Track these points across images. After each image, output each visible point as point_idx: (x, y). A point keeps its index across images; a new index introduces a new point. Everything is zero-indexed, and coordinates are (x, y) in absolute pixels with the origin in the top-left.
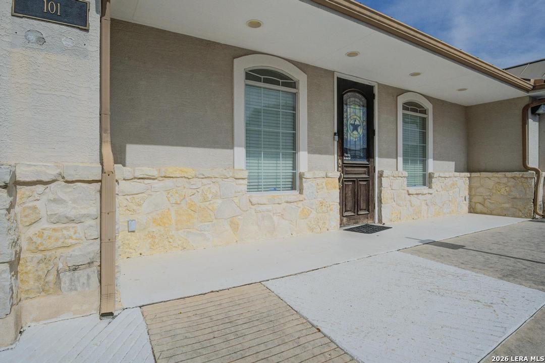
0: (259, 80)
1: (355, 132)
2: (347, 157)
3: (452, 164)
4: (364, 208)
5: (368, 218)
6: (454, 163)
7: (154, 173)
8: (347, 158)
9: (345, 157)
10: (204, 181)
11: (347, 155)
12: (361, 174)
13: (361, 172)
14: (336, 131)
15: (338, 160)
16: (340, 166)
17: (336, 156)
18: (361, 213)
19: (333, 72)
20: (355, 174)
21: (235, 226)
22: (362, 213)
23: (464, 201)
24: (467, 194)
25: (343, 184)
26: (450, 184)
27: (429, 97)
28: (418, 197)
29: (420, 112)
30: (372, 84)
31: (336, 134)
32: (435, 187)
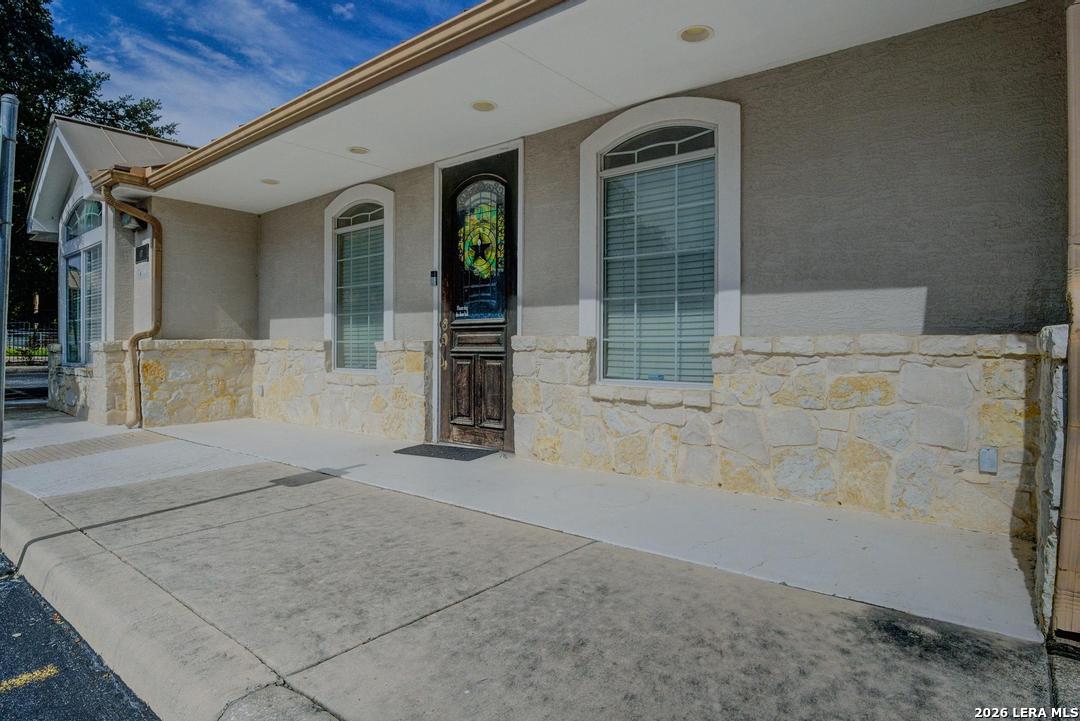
1: (480, 261)
2: (463, 312)
4: (496, 414)
5: (503, 439)
6: (922, 291)
8: (461, 315)
9: (459, 312)
10: (296, 353)
11: (461, 309)
12: (491, 344)
13: (490, 341)
15: (443, 319)
16: (445, 330)
17: (436, 312)
18: (486, 425)
20: (477, 344)
22: (492, 426)
23: (971, 474)
24: (1012, 437)
25: (451, 364)
26: (830, 380)
27: (725, 84)
28: (640, 409)
29: (684, 149)
30: (511, 147)
31: (434, 274)
32: (720, 385)
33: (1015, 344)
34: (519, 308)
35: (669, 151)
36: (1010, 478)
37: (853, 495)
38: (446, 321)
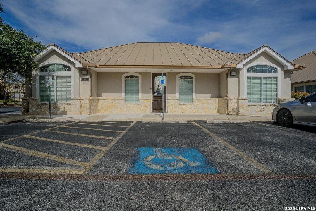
0: (129, 78)
3: (209, 95)
6: (210, 94)
7: (106, 98)
10: (115, 100)
14: (151, 87)
15: (152, 95)
17: (151, 94)
19: (150, 72)
21: (121, 109)
23: (215, 109)
24: (217, 106)
25: (154, 101)
26: (204, 102)
27: (194, 73)
28: (185, 106)
29: (189, 78)
30: (166, 73)
31: (151, 88)
32: (194, 103)
33: (217, 99)
34: (167, 94)
35: (187, 78)
36: (217, 109)
37: (206, 112)
38: (153, 95)
